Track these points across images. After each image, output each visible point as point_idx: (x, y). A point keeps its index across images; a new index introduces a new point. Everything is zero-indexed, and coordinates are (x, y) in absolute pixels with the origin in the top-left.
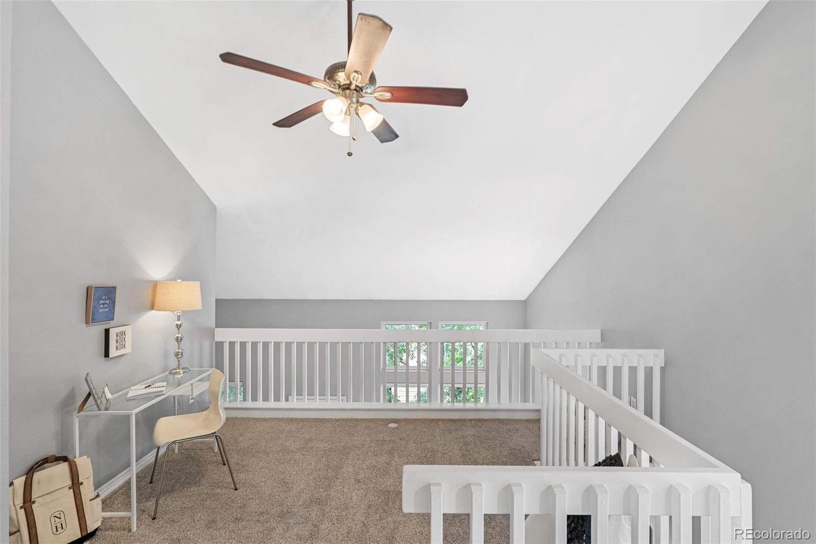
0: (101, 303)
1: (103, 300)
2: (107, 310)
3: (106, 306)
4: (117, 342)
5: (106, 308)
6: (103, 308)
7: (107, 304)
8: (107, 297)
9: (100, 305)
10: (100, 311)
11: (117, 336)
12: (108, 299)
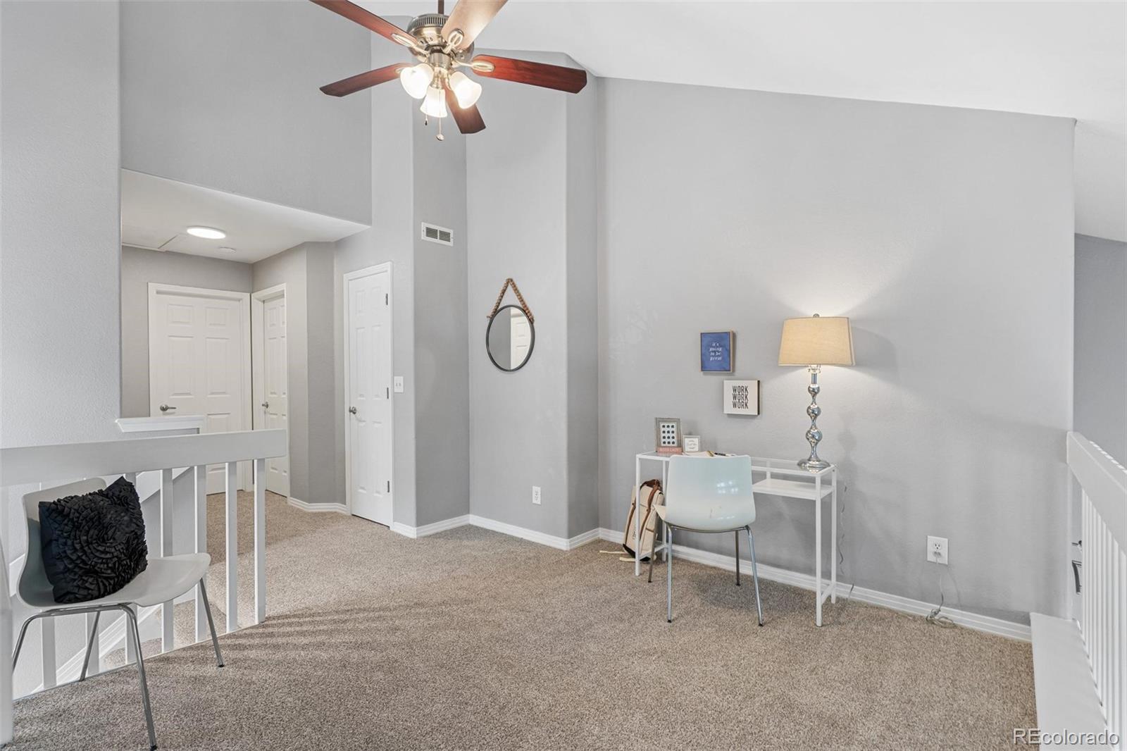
0: (711, 350)
1: (713, 347)
2: (720, 358)
3: (717, 354)
4: (735, 397)
5: (719, 356)
6: (715, 356)
7: (719, 352)
8: (718, 344)
9: (710, 353)
10: (711, 359)
11: (735, 390)
12: (720, 346)
